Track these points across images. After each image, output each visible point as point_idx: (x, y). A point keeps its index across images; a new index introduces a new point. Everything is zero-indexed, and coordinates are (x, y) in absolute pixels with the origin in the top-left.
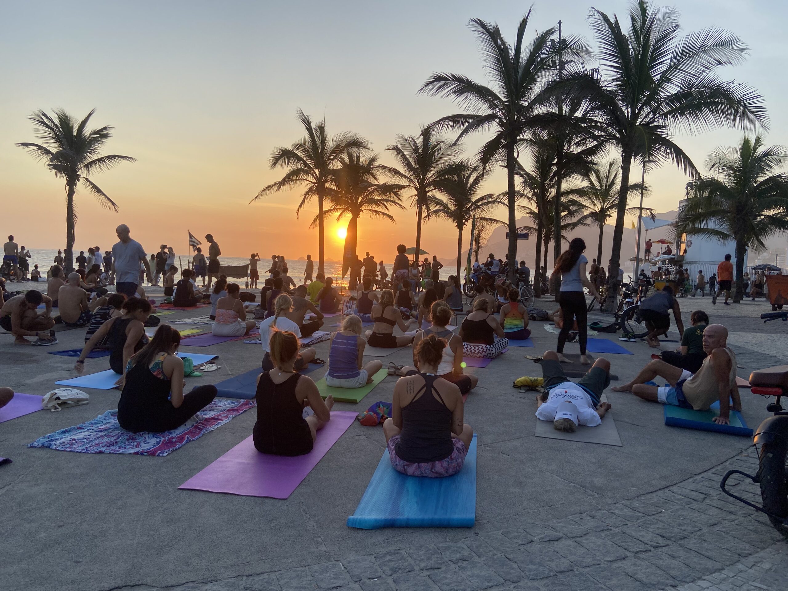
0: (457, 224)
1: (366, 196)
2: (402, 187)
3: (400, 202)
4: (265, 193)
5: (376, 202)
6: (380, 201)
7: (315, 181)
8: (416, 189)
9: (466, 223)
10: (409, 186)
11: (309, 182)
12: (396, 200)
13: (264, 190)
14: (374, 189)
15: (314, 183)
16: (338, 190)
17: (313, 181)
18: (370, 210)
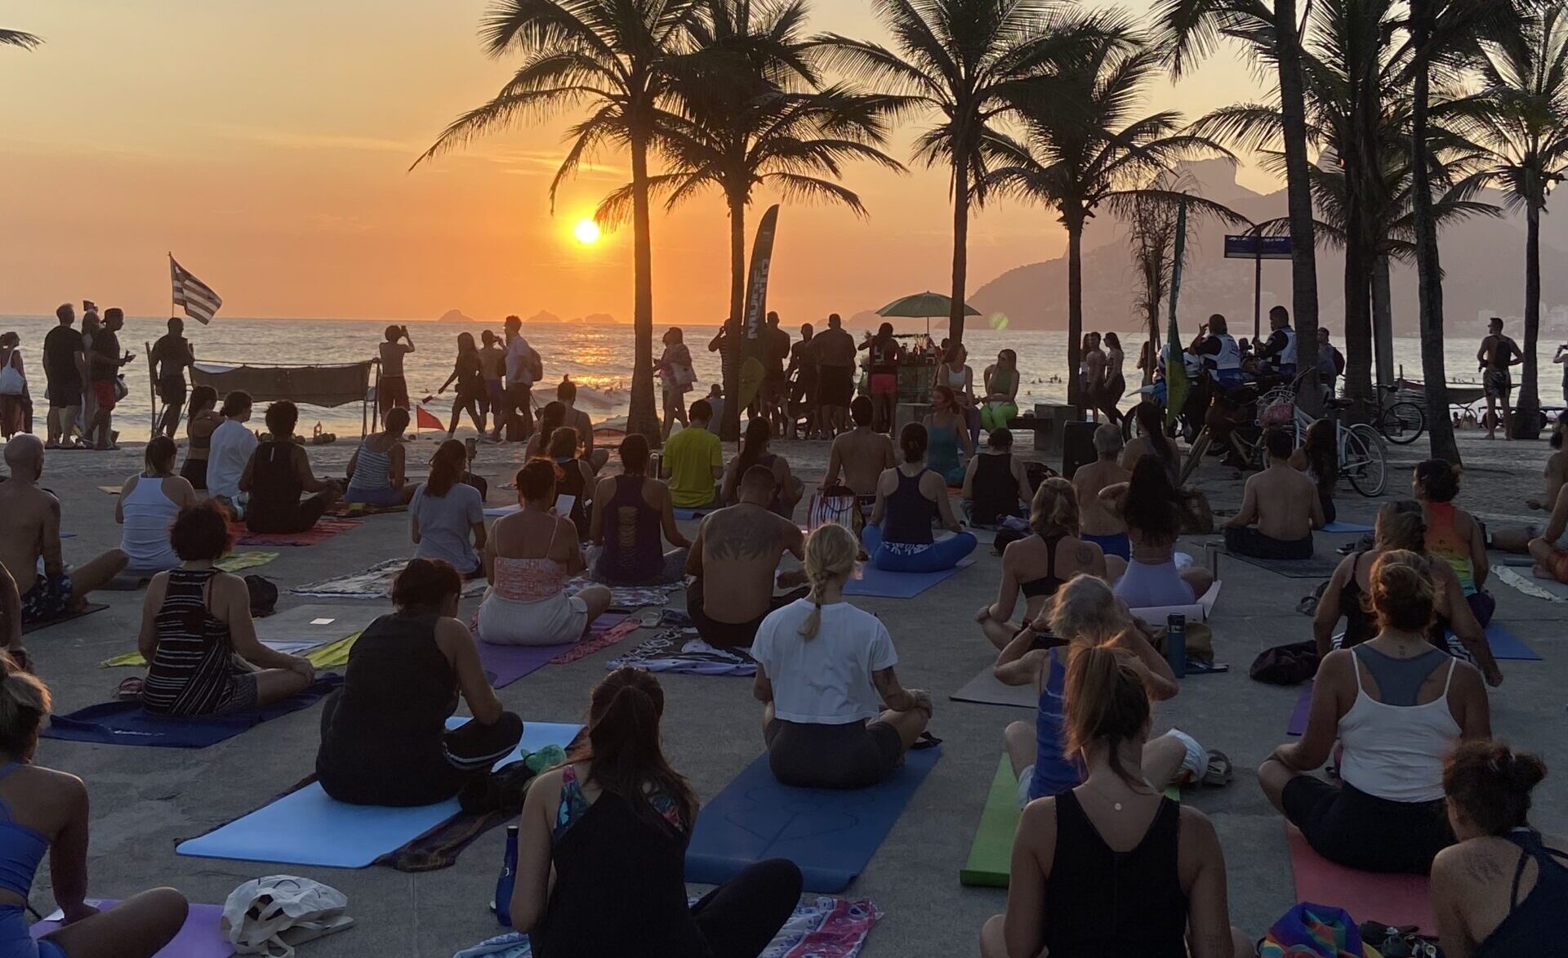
0: (1061, 214)
1: (770, 132)
2: (892, 103)
3: (878, 147)
4: (460, 133)
5: (803, 150)
6: (813, 145)
7: (621, 93)
8: (947, 108)
9: (1092, 209)
10: (922, 99)
11: (600, 96)
12: (866, 141)
13: (458, 126)
14: (796, 109)
15: (616, 99)
16: (687, 117)
17: (616, 93)
18: (784, 175)
